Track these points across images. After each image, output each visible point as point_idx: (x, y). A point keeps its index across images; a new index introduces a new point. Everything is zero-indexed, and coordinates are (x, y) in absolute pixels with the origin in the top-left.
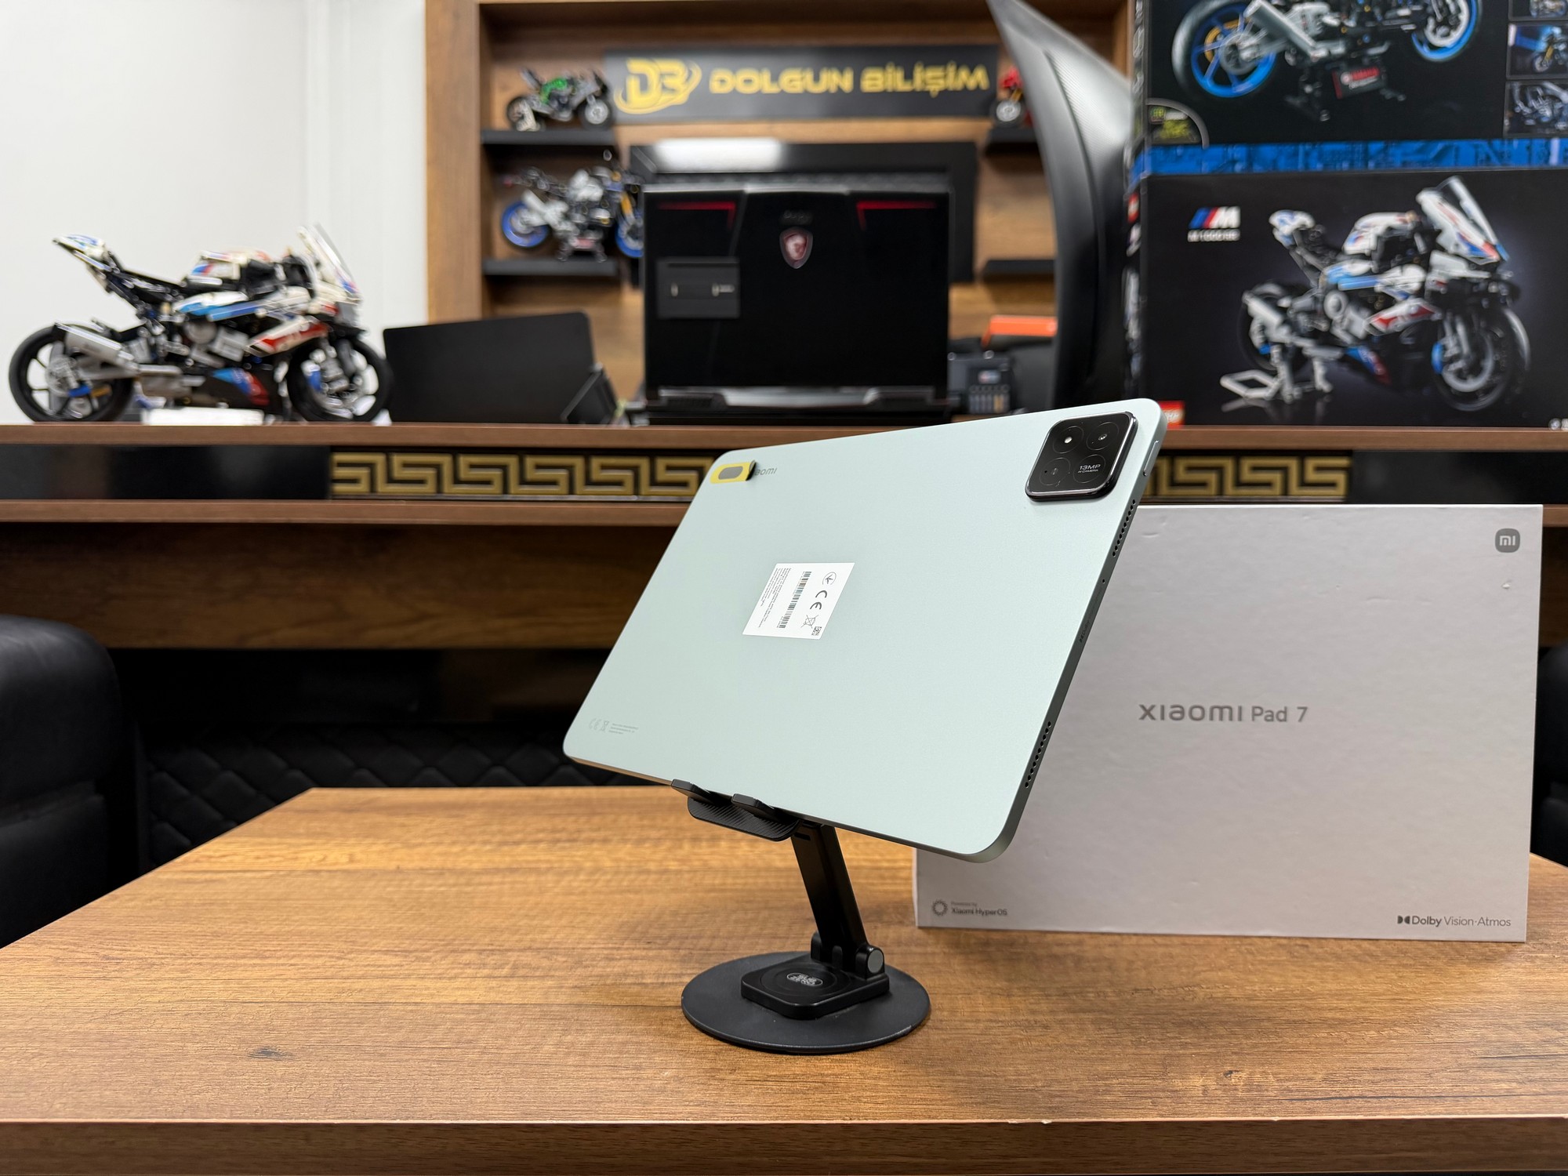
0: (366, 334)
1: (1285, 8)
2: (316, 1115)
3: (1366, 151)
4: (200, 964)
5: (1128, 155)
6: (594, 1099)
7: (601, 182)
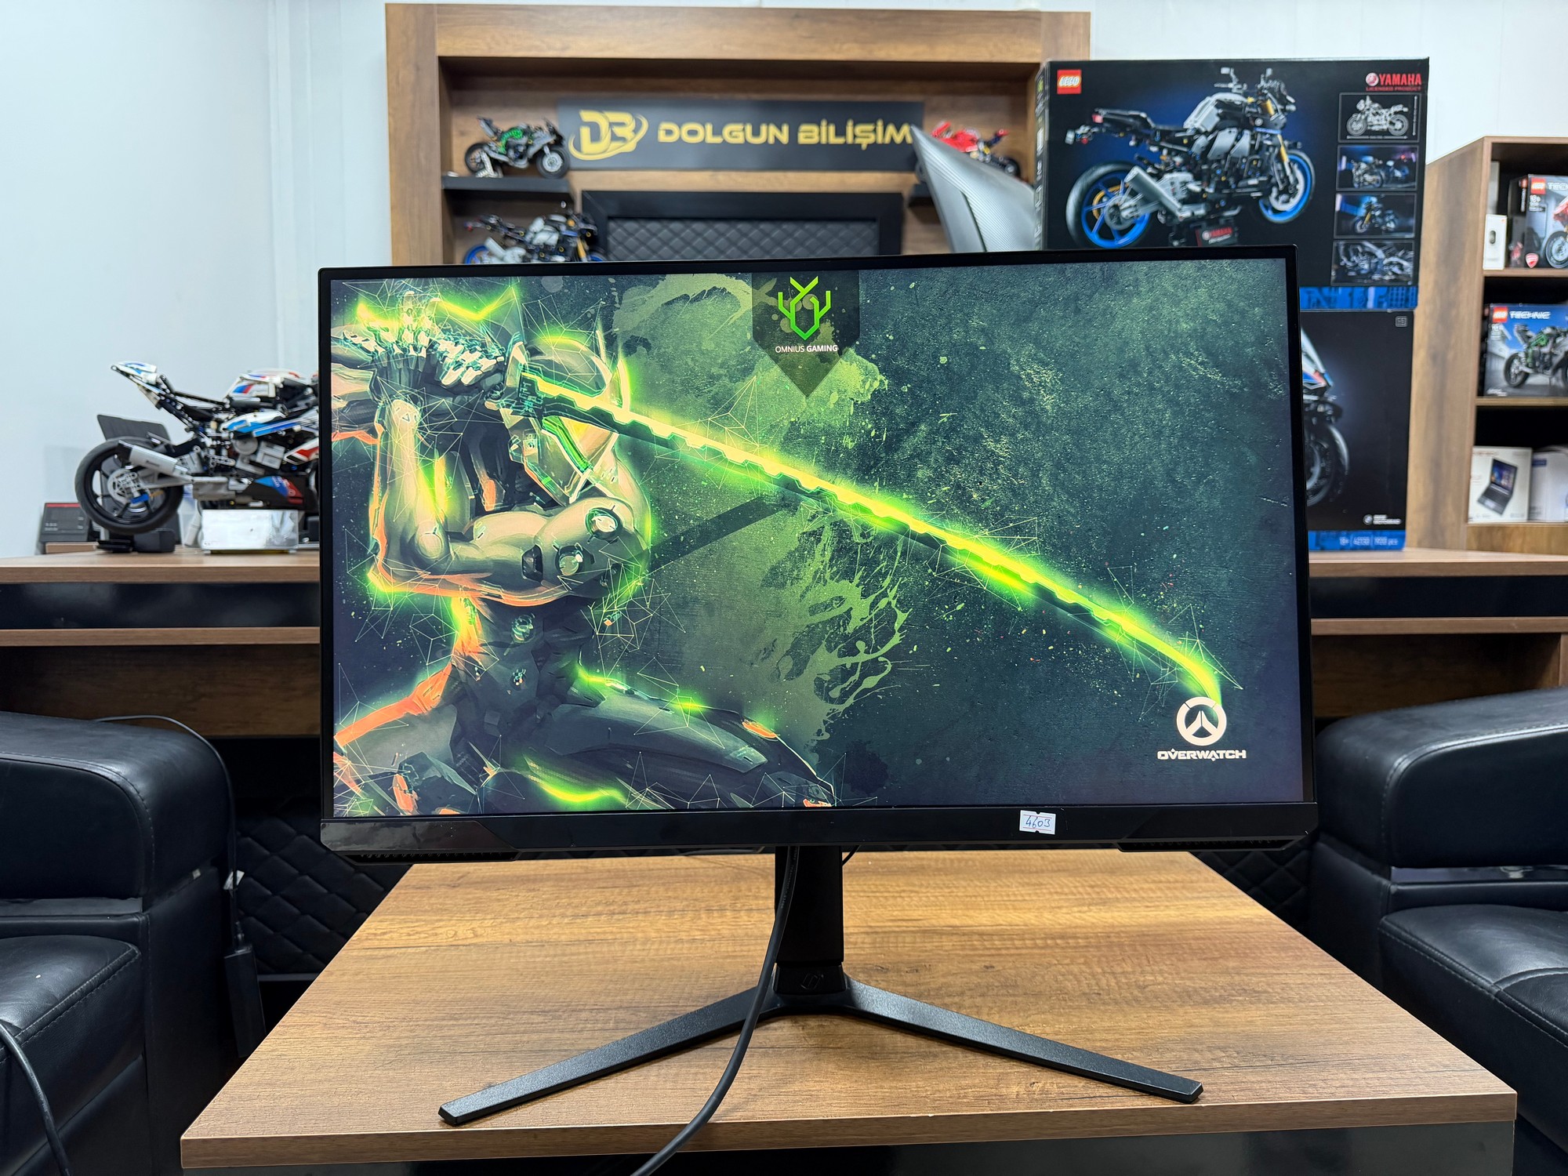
1: (1158, 176)
7: (557, 227)
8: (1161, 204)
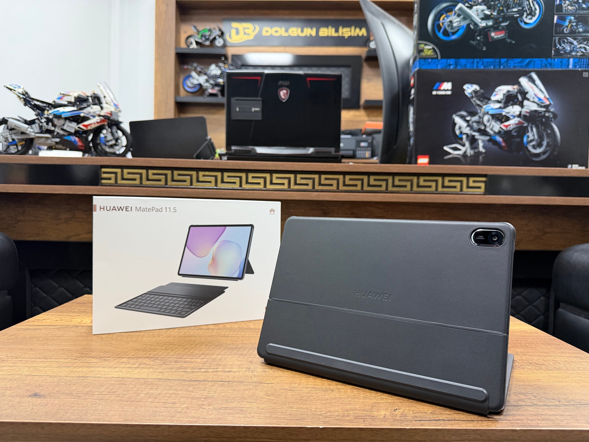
0: (123, 123)
1: (470, 7)
2: (46, 419)
3: (500, 62)
4: (22, 361)
5: (411, 62)
6: (153, 415)
7: (221, 68)
8: (472, 20)
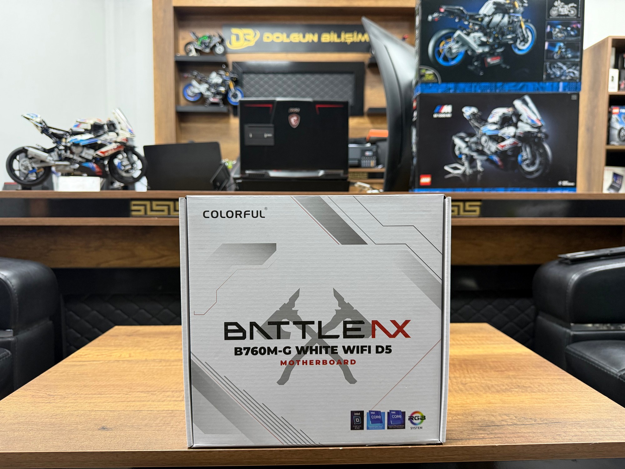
1: (468, 34)
7: (222, 76)
